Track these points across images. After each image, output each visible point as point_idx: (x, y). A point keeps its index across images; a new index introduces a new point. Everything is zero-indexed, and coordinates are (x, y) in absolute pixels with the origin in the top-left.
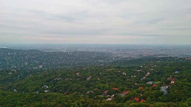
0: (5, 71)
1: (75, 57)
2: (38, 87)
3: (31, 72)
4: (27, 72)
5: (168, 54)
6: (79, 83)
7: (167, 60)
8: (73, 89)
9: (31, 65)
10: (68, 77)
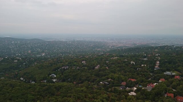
0: (11, 59)
1: (74, 45)
2: (45, 76)
3: (35, 60)
4: (32, 59)
5: (159, 43)
6: (88, 72)
7: (165, 48)
8: (82, 78)
9: (34, 52)
10: (74, 65)
